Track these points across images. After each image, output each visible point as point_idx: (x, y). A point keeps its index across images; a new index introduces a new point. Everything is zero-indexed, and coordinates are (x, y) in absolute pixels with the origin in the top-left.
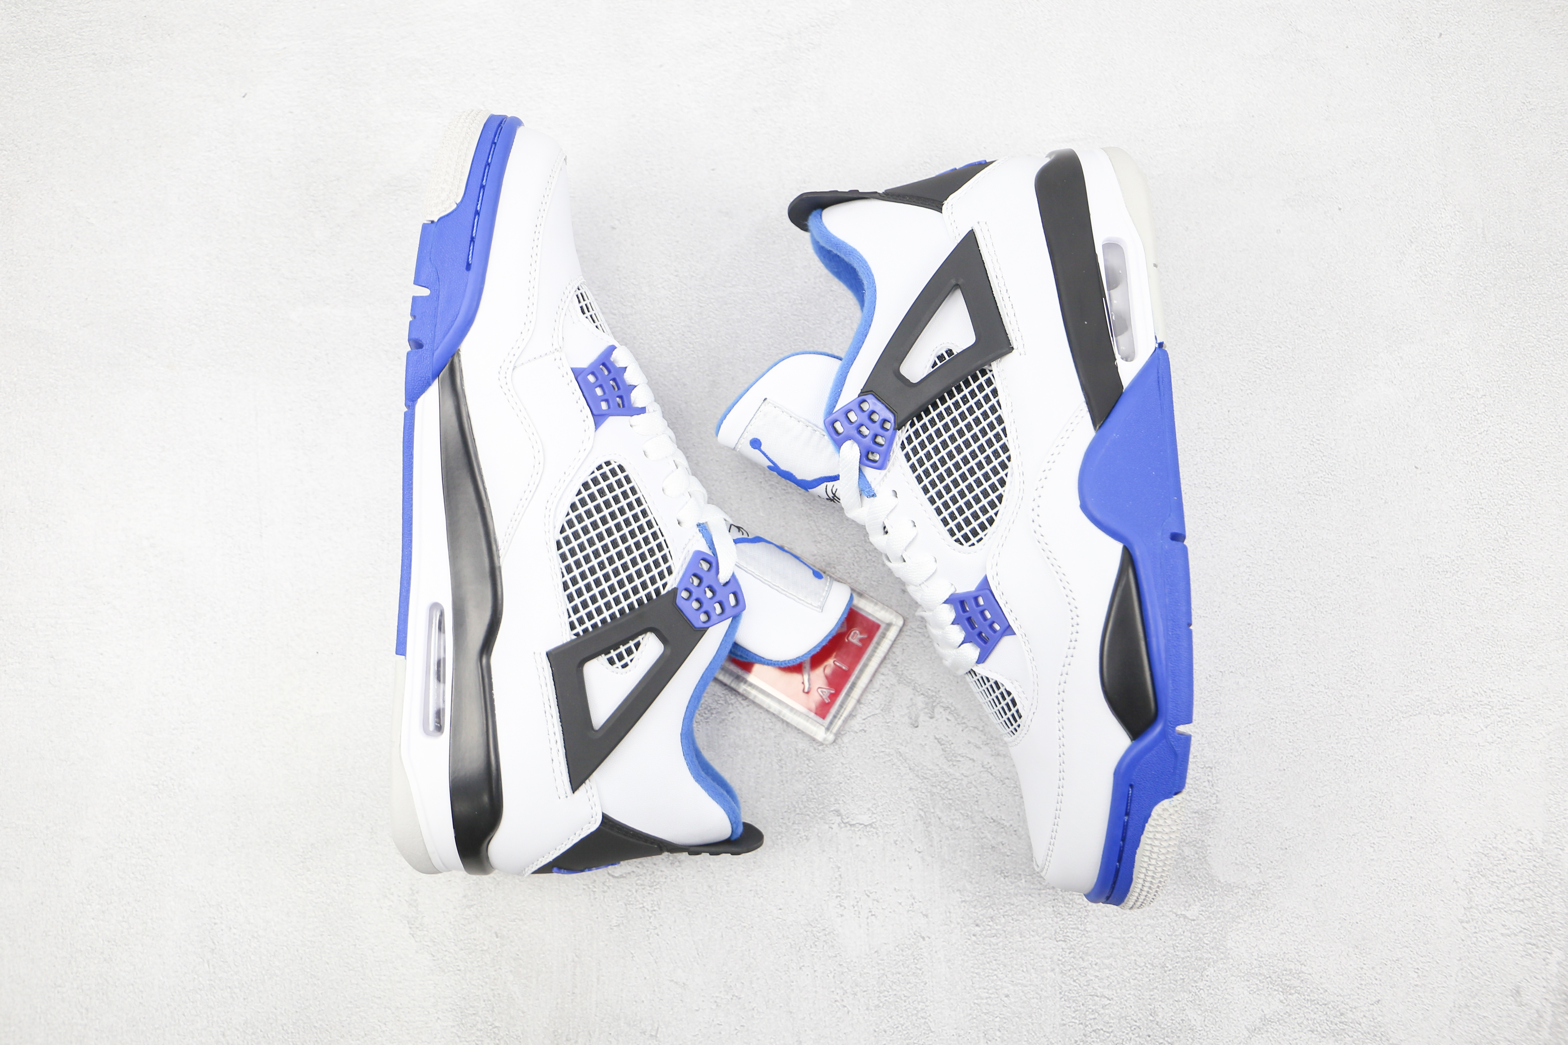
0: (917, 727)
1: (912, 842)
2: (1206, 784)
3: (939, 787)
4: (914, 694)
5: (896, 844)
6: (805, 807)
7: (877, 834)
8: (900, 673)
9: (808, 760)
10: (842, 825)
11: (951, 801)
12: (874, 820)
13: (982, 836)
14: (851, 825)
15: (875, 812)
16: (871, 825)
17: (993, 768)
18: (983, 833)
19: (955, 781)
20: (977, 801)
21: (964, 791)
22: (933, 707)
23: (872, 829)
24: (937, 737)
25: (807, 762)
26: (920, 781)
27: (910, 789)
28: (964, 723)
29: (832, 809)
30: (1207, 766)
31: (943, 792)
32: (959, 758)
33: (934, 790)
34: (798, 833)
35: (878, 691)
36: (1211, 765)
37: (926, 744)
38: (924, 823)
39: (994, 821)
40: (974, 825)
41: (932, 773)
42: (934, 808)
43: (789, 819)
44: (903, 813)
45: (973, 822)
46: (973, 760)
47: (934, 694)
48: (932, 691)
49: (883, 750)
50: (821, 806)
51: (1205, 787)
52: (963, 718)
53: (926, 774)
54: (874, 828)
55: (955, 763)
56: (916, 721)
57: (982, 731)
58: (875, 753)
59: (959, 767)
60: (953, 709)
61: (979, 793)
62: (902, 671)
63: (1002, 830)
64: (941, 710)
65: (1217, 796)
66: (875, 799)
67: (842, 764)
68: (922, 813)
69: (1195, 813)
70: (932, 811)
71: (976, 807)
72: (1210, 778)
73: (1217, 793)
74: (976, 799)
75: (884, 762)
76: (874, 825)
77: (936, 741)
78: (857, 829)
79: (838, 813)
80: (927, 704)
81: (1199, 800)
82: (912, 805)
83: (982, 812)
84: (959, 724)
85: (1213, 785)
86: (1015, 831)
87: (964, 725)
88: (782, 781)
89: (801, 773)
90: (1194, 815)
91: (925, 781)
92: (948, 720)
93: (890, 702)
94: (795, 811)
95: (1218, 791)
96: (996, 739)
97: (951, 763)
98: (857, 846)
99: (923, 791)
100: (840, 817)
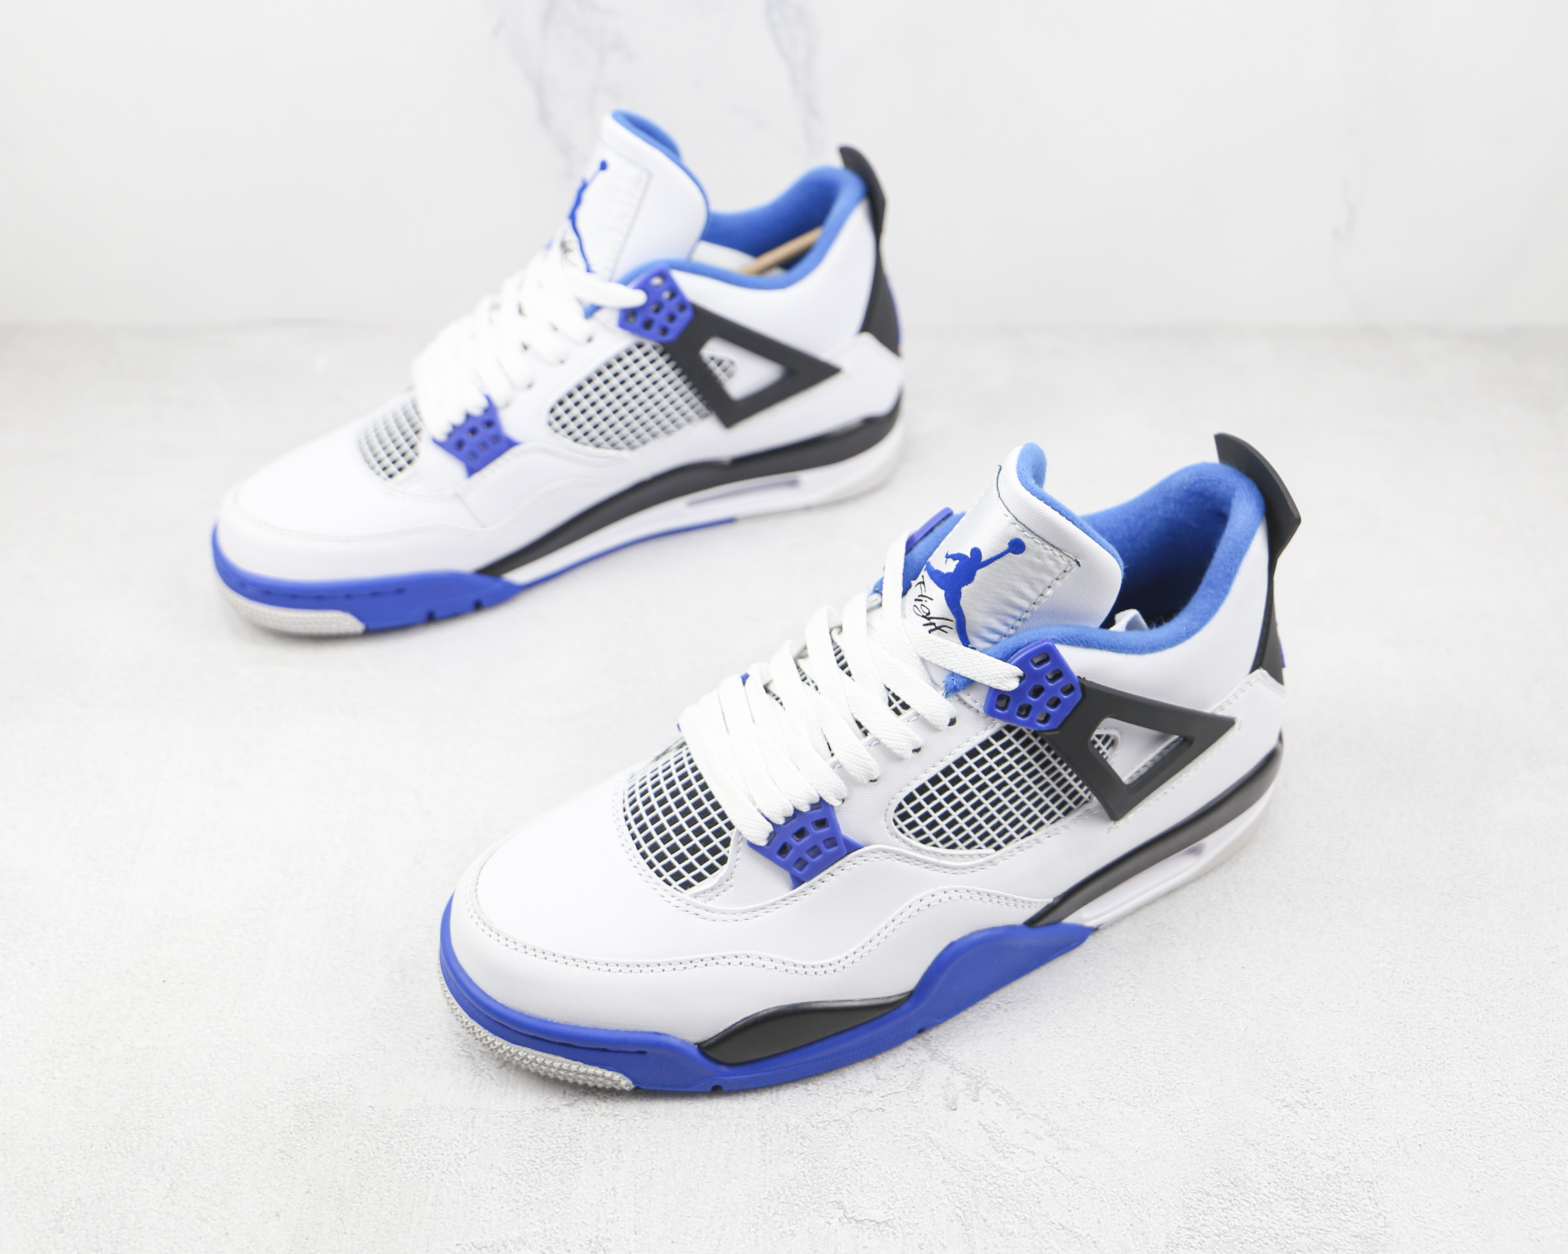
0: (955, 1110)
1: (945, 1247)
2: (1367, 1201)
3: (984, 1182)
4: (952, 1073)
5: (922, 1249)
6: (793, 1195)
7: (894, 1234)
8: (934, 1048)
9: (803, 1138)
10: (845, 1220)
11: (1001, 1200)
12: (891, 1217)
13: (1047, 1245)
14: (857, 1221)
15: (892, 1207)
16: (886, 1222)
17: (1061, 1164)
18: (1047, 1242)
19: (1008, 1176)
20: (1038, 1202)
21: (1019, 1189)
22: (978, 1090)
23: (887, 1228)
24: (982, 1122)
25: (801, 1141)
26: (958, 1173)
27: (944, 1182)
28: (1020, 1109)
29: (832, 1200)
30: (1365, 1180)
31: (990, 1188)
32: (1012, 1149)
33: (978, 1185)
34: (780, 1227)
35: (903, 1066)
36: (1371, 1180)
37: (966, 1131)
38: (963, 1225)
39: (1064, 1228)
40: (1034, 1231)
41: (974, 1165)
42: (976, 1207)
43: (769, 1208)
44: (933, 1210)
45: (1033, 1228)
46: (1034, 1154)
47: (979, 1074)
48: (976, 1071)
49: (907, 1133)
50: (815, 1195)
51: (1365, 1205)
52: (1018, 1103)
53: (966, 1165)
54: (890, 1227)
55: (1006, 1155)
56: (954, 1103)
57: (1044, 1120)
58: (896, 1136)
59: (1012, 1160)
60: (1004, 1092)
61: (1041, 1192)
62: (936, 1046)
63: (1076, 1240)
64: (989, 1092)
65: (1385, 1218)
66: (893, 1192)
67: (850, 1146)
68: (960, 1213)
69: (1356, 1237)
70: (975, 1210)
71: (1037, 1209)
72: (1371, 1195)
73: (1385, 1214)
74: (1036, 1199)
75: (908, 1148)
76: (890, 1223)
77: (981, 1128)
78: (865, 1227)
79: (839, 1205)
80: (969, 1085)
81: (1359, 1221)
82: (946, 1201)
83: (1047, 1216)
84: (1012, 1110)
85: (1376, 1204)
86: (1094, 1242)
87: (1020, 1112)
88: (764, 1161)
89: (792, 1153)
90: (1354, 1239)
91: (965, 1173)
92: (997, 1104)
93: (919, 1079)
94: (779, 1198)
95: (1385, 1212)
96: (1065, 1130)
97: (1001, 1154)
98: (865, 1247)
99: (962, 1185)
100: (842, 1211)
